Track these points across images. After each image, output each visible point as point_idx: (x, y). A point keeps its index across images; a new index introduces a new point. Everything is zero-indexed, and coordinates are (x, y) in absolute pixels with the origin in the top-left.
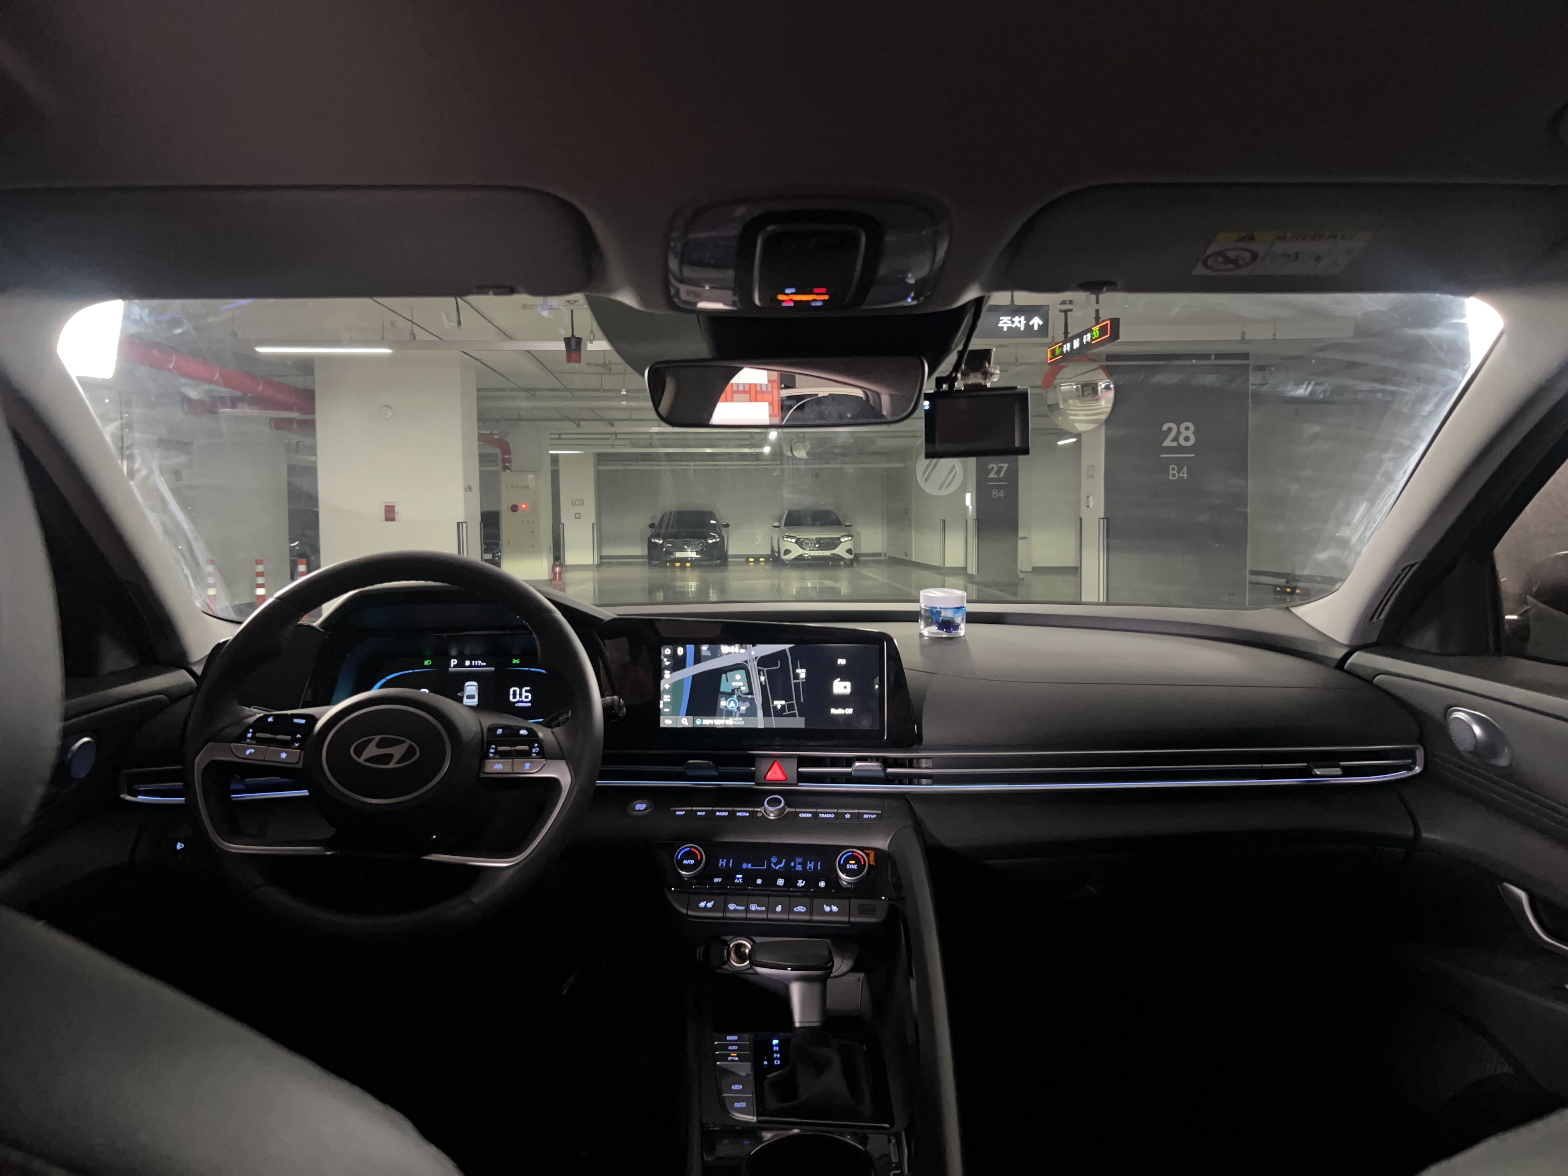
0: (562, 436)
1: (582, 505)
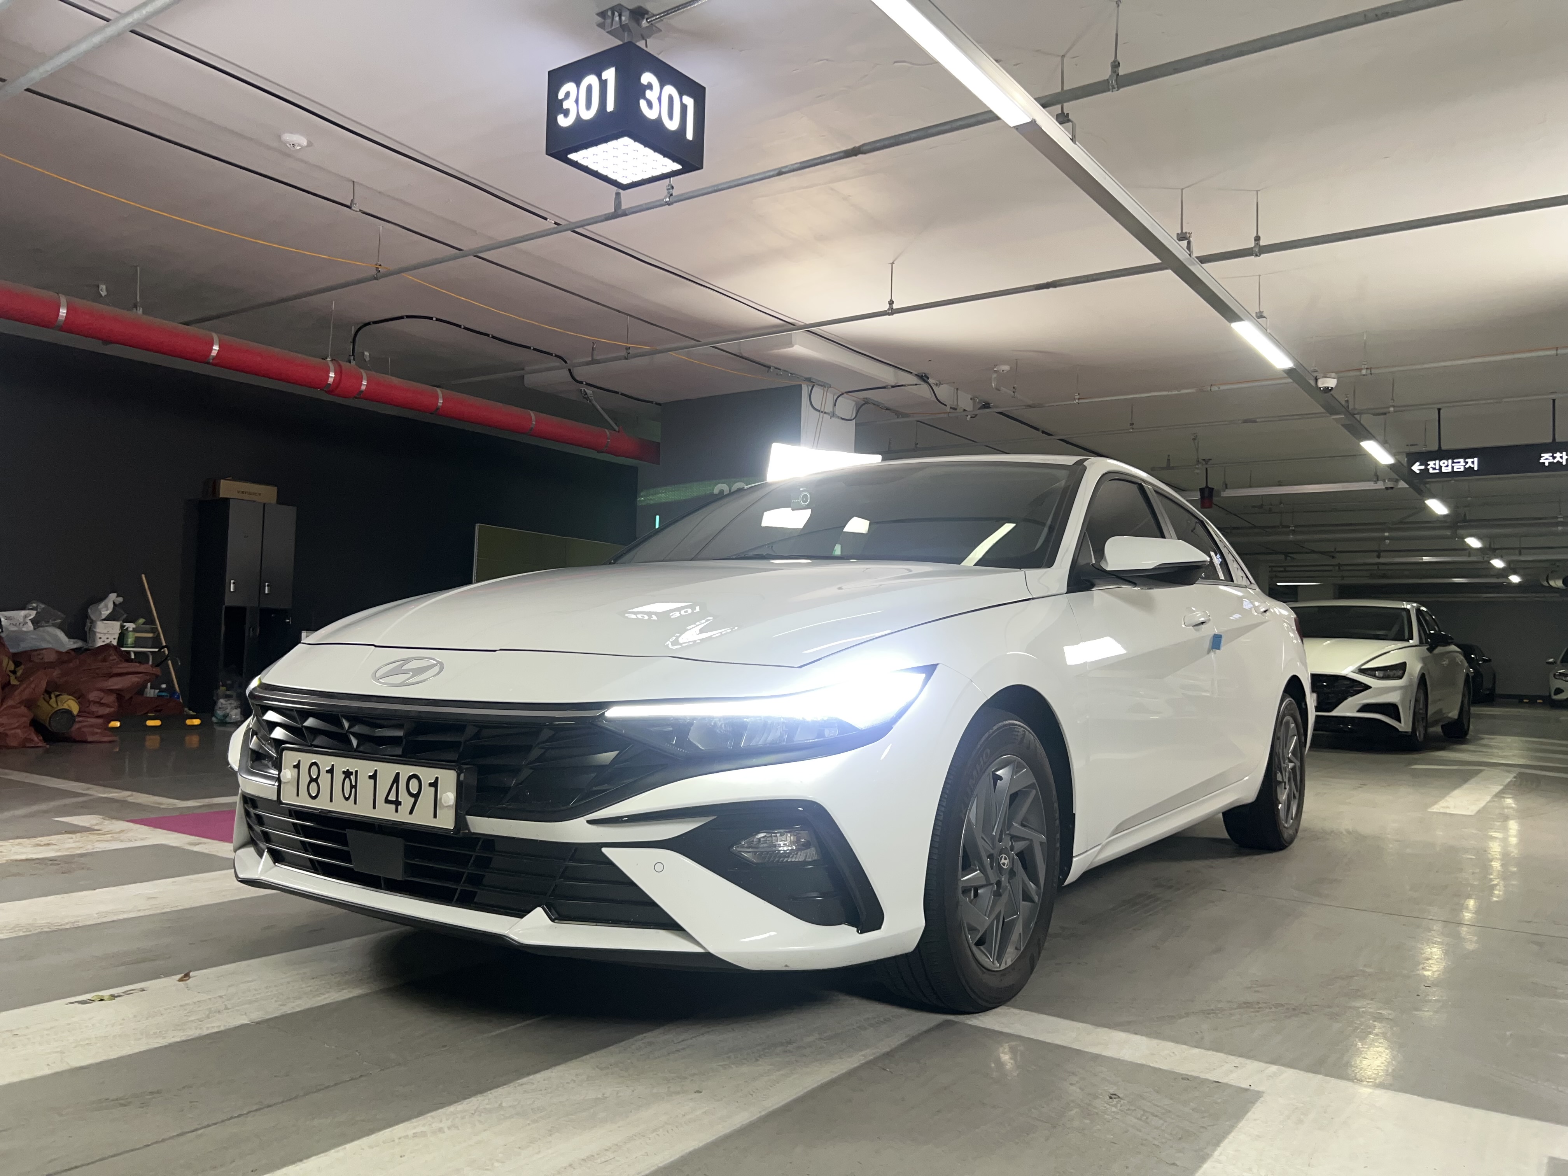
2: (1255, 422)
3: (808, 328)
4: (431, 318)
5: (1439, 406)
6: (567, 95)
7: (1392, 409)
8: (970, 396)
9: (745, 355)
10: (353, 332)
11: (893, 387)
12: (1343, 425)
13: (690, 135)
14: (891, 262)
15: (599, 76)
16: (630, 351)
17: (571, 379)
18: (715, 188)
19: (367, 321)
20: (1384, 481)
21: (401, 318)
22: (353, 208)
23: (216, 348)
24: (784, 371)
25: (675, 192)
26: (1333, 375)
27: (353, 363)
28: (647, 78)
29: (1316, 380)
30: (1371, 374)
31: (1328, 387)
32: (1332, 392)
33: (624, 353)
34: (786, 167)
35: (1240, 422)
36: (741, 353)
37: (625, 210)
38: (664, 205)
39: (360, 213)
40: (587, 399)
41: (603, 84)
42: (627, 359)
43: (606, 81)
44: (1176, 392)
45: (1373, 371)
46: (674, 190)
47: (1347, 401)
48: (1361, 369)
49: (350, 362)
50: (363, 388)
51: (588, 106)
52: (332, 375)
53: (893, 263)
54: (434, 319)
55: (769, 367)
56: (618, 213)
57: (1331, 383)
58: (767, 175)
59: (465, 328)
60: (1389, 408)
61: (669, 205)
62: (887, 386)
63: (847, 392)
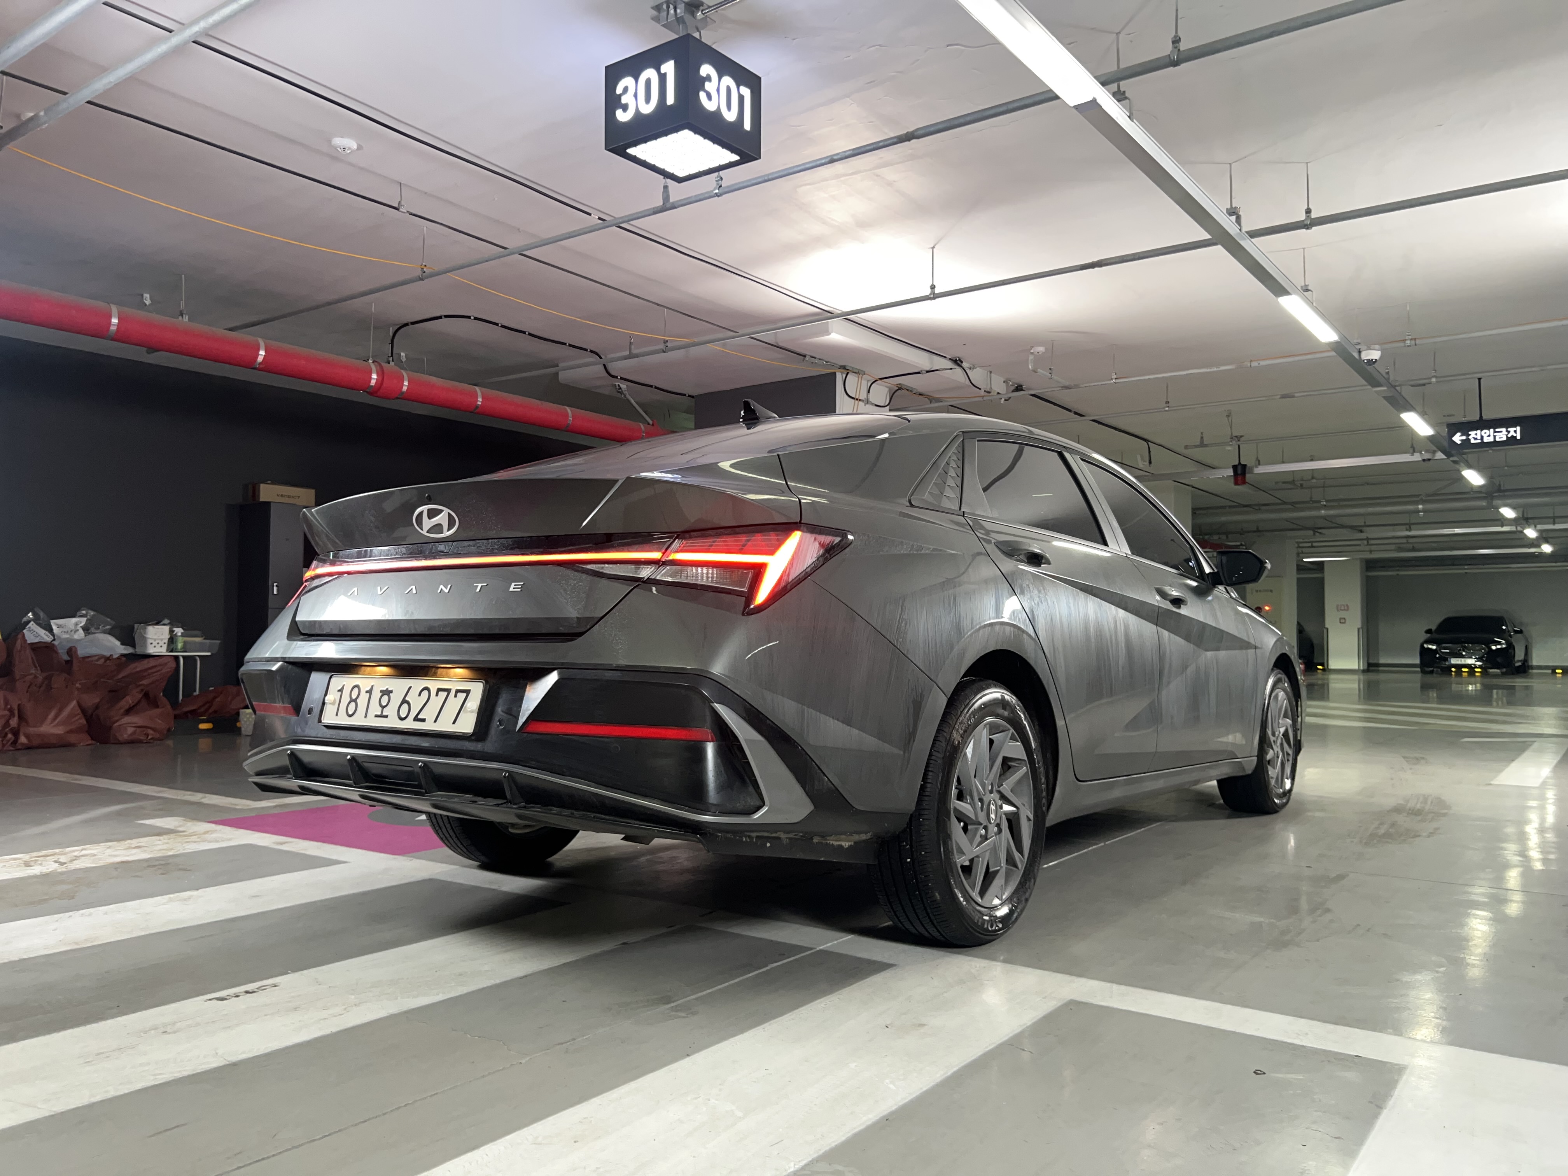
0: (1315, 544)
1: (1348, 610)
2: (1293, 397)
3: (846, 316)
4: (469, 317)
5: (1479, 376)
6: (626, 90)
7: (1434, 380)
8: (1003, 380)
9: (781, 344)
10: (391, 334)
11: (927, 372)
12: (1384, 398)
13: (747, 126)
14: (932, 246)
15: (658, 70)
16: (669, 344)
17: (606, 374)
18: (766, 178)
19: (405, 322)
20: (1421, 453)
21: (440, 318)
22: (401, 210)
23: (262, 352)
24: (820, 359)
25: (724, 184)
26: (1377, 347)
27: (392, 363)
28: (706, 70)
29: (1360, 352)
30: (1416, 344)
31: (1372, 360)
32: (1375, 365)
33: (662, 346)
34: (838, 154)
35: (1279, 397)
36: (777, 343)
37: (673, 203)
38: (714, 197)
39: (408, 214)
40: (621, 393)
41: (663, 78)
42: (664, 352)
43: (665, 74)
44: (1215, 369)
45: (1417, 342)
46: (723, 181)
47: (1388, 373)
48: (1405, 340)
49: (389, 363)
50: (405, 389)
51: (648, 100)
52: (374, 376)
53: (933, 248)
54: (472, 318)
55: (805, 356)
56: (667, 206)
57: (1375, 355)
58: (819, 163)
59: (503, 326)
60: (1430, 378)
61: (718, 196)
62: (922, 371)
63: (881, 379)
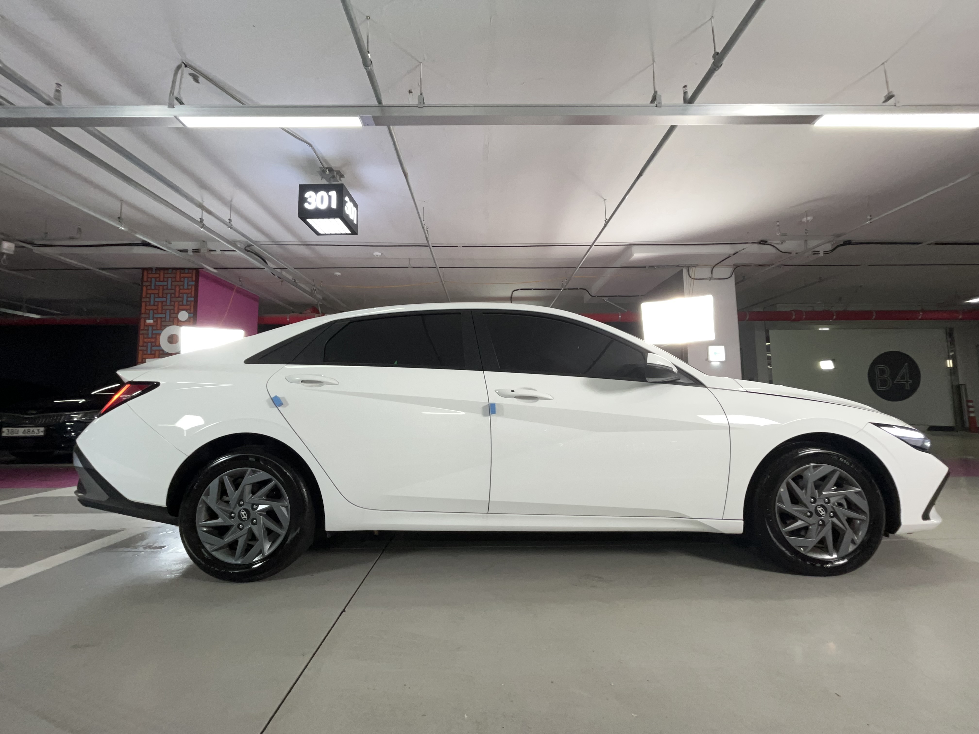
11: (734, 254)
17: (591, 297)
22: (410, 267)
39: (413, 268)
55: (645, 267)
62: (730, 255)
63: (716, 265)
